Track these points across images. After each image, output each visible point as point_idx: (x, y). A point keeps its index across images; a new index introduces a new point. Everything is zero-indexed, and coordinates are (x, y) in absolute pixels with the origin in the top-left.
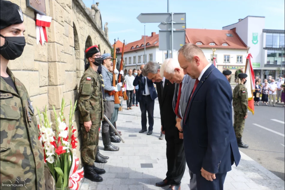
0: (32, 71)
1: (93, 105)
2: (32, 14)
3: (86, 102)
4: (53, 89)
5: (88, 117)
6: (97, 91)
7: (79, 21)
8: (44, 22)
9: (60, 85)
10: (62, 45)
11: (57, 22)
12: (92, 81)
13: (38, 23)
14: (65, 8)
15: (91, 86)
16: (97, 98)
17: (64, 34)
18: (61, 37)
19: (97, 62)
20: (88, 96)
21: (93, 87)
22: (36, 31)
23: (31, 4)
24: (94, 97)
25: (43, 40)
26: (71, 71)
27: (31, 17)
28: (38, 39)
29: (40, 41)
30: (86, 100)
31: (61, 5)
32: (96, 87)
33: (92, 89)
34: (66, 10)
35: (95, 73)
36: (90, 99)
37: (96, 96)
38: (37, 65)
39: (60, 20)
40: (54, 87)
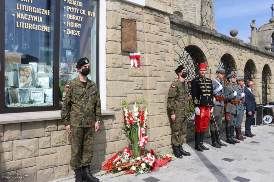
0: (128, 81)
1: (177, 105)
2: (127, 53)
3: (171, 102)
4: (145, 91)
5: (173, 112)
6: (180, 95)
7: (206, 44)
8: (136, 56)
9: (150, 89)
10: (156, 66)
11: (151, 53)
12: (176, 88)
13: (131, 57)
14: (161, 43)
15: (175, 91)
16: (180, 100)
17: (159, 60)
18: (153, 62)
19: (184, 75)
20: (173, 98)
21: (177, 92)
22: (131, 61)
23: (124, 49)
24: (178, 99)
25: (136, 65)
26: (167, 82)
27: (126, 55)
28: (132, 65)
29: (134, 66)
30: (171, 101)
31: (156, 42)
32: (179, 92)
33: (176, 93)
34: (163, 44)
35: (180, 83)
36: (174, 100)
37: (180, 99)
38: (131, 78)
39: (153, 52)
40: (146, 90)
